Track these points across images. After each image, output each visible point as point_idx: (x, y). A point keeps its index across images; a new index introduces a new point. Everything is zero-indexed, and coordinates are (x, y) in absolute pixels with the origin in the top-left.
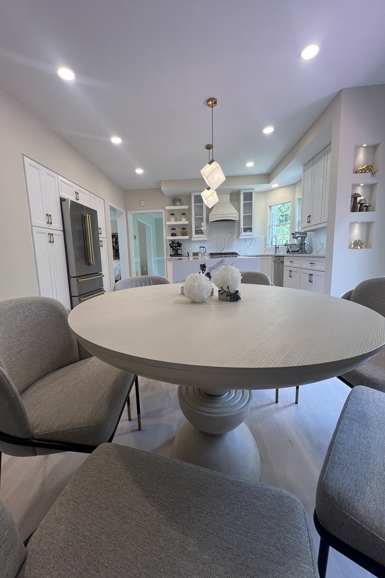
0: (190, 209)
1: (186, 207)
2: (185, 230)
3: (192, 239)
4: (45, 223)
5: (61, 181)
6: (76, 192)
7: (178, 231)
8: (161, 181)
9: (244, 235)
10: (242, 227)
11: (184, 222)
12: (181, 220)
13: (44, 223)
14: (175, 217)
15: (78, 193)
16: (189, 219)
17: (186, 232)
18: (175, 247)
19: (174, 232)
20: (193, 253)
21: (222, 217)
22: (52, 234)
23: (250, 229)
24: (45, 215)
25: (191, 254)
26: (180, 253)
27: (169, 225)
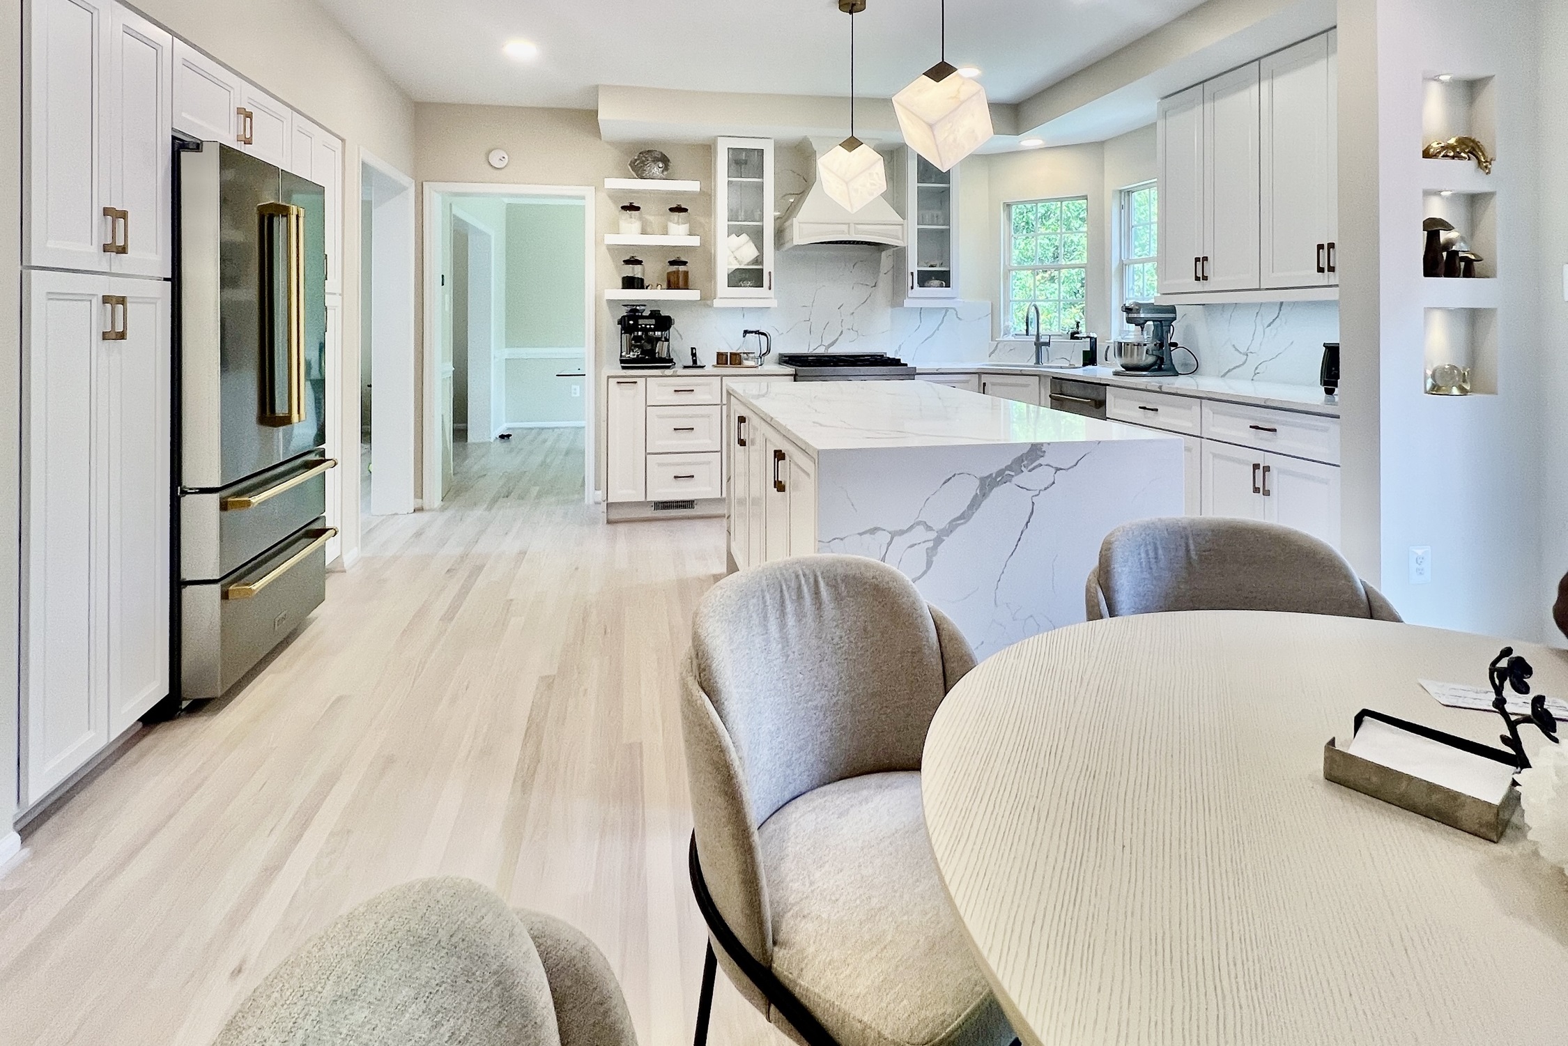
0: (707, 196)
1: (693, 186)
2: (682, 268)
3: (717, 303)
4: (96, 249)
5: (187, 64)
6: (240, 111)
7: (651, 270)
8: (597, 87)
9: (919, 296)
10: (913, 266)
11: (678, 235)
12: (665, 232)
13: (87, 252)
14: (641, 218)
15: (249, 115)
16: (701, 229)
17: (686, 273)
18: (645, 330)
19: (636, 271)
20: (719, 355)
21: (843, 232)
22: (122, 301)
23: (944, 278)
24: (97, 213)
25: (708, 359)
26: (664, 355)
27: (613, 249)
